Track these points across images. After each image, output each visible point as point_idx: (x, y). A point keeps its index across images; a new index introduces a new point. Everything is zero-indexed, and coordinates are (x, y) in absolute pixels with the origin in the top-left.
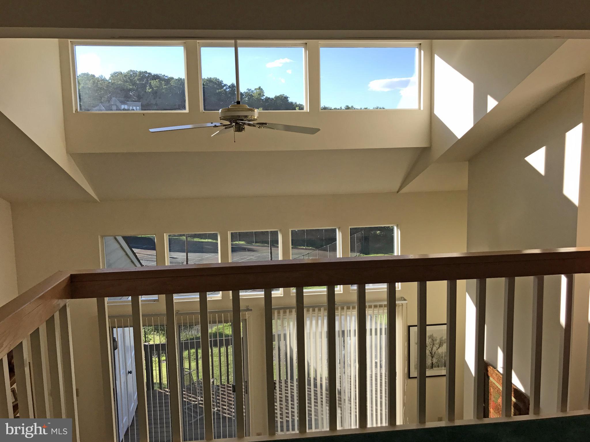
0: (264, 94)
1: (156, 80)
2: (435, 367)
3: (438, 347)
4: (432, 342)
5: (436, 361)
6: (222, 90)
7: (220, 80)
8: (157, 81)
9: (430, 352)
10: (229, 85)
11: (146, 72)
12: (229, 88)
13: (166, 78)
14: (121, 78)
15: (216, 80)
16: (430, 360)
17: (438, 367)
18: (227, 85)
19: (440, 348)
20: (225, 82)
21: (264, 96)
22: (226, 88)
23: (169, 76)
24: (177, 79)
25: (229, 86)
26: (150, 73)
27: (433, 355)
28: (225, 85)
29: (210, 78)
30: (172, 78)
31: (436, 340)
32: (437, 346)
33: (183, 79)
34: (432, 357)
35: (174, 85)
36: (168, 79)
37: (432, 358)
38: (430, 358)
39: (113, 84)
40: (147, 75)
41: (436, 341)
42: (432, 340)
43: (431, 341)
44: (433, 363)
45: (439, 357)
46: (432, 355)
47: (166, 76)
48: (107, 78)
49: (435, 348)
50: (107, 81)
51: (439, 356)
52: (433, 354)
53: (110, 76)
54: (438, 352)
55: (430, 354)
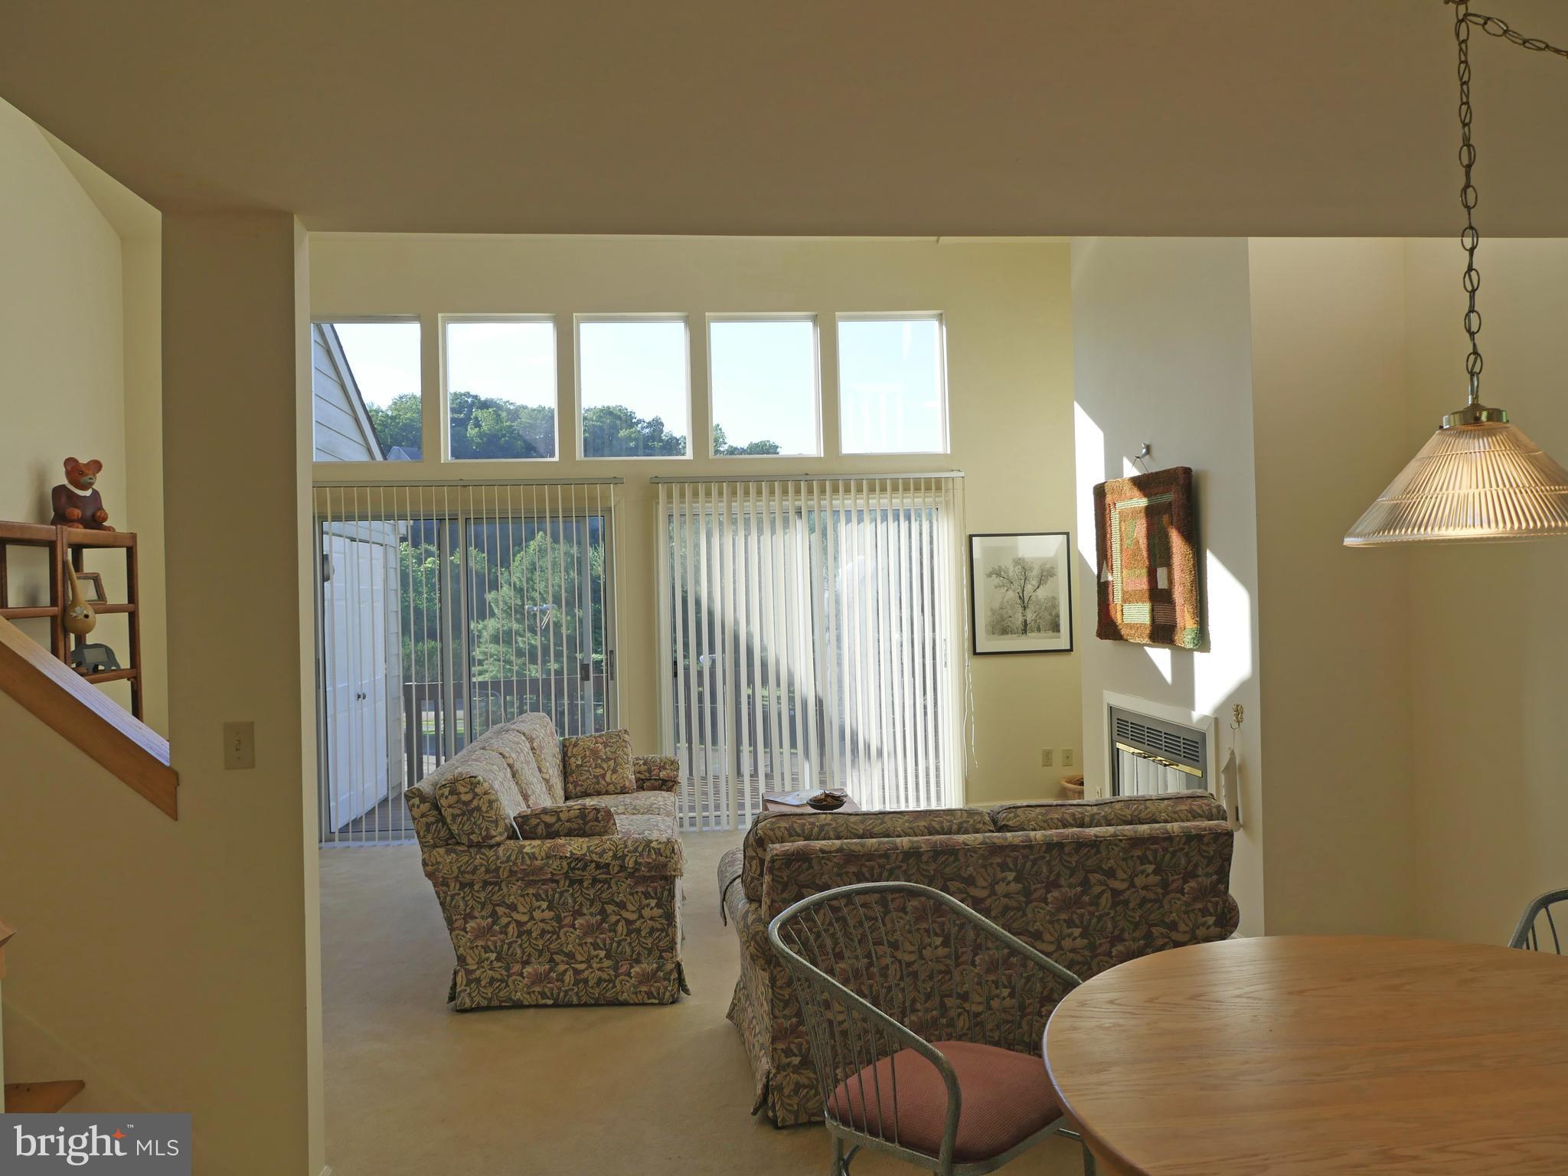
0: (726, 441)
1: (488, 409)
2: (1032, 631)
3: (1036, 587)
4: (1023, 573)
5: (1034, 617)
6: (632, 430)
7: (629, 410)
8: (490, 413)
9: (1020, 597)
10: (647, 420)
11: (468, 393)
12: (647, 427)
13: (512, 407)
14: (414, 407)
15: (620, 410)
16: (1020, 614)
17: (1039, 630)
18: (644, 422)
19: (1041, 587)
20: (639, 416)
21: (725, 443)
22: (643, 428)
23: (519, 403)
24: (535, 410)
25: (649, 423)
26: (476, 397)
27: (1026, 602)
28: (639, 422)
29: (609, 408)
30: (525, 408)
31: (1031, 569)
32: (1035, 583)
33: (549, 408)
34: (1025, 608)
35: (528, 421)
36: (516, 409)
37: (1025, 610)
38: (1020, 610)
39: (393, 418)
40: (470, 400)
41: (1032, 572)
42: (1023, 568)
43: (1021, 570)
44: (1026, 621)
45: (1040, 609)
46: (1024, 602)
47: (512, 404)
48: (384, 408)
49: (1029, 588)
50: (382, 412)
51: (1038, 606)
52: (1026, 600)
53: (390, 403)
54: (1037, 596)
55: (1019, 601)
